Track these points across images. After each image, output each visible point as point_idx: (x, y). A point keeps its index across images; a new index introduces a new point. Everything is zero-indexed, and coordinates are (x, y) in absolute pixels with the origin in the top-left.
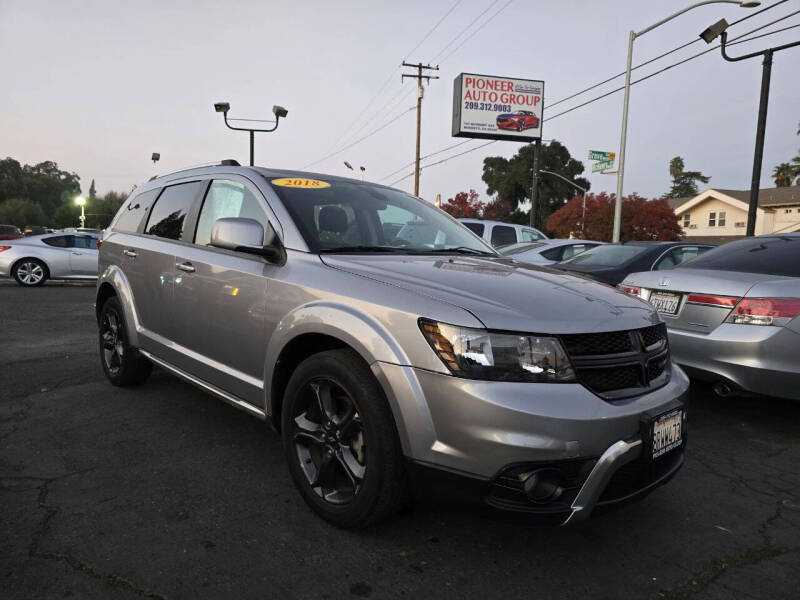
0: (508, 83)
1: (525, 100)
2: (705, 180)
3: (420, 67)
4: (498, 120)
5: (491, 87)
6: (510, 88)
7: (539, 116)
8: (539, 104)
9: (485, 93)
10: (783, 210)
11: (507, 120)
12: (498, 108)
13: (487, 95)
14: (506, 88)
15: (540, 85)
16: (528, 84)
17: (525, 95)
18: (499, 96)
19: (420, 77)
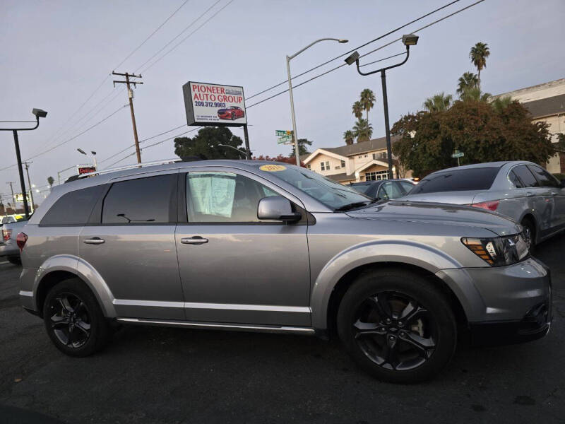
0: (221, 88)
1: (233, 99)
2: (310, 143)
3: (127, 75)
4: (218, 112)
5: (210, 91)
6: (222, 91)
7: (243, 109)
8: (242, 101)
9: (207, 95)
10: (357, 157)
11: (224, 113)
12: (217, 105)
13: (209, 96)
14: (220, 92)
15: (240, 90)
16: (234, 89)
17: (233, 96)
18: (217, 97)
19: (128, 83)
